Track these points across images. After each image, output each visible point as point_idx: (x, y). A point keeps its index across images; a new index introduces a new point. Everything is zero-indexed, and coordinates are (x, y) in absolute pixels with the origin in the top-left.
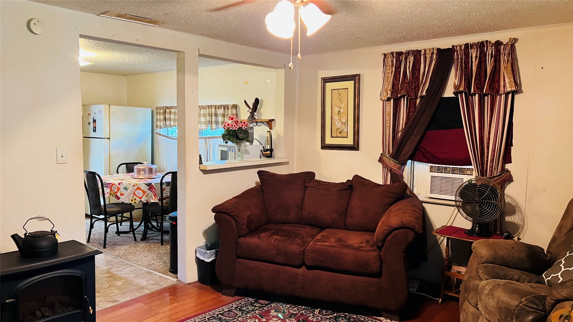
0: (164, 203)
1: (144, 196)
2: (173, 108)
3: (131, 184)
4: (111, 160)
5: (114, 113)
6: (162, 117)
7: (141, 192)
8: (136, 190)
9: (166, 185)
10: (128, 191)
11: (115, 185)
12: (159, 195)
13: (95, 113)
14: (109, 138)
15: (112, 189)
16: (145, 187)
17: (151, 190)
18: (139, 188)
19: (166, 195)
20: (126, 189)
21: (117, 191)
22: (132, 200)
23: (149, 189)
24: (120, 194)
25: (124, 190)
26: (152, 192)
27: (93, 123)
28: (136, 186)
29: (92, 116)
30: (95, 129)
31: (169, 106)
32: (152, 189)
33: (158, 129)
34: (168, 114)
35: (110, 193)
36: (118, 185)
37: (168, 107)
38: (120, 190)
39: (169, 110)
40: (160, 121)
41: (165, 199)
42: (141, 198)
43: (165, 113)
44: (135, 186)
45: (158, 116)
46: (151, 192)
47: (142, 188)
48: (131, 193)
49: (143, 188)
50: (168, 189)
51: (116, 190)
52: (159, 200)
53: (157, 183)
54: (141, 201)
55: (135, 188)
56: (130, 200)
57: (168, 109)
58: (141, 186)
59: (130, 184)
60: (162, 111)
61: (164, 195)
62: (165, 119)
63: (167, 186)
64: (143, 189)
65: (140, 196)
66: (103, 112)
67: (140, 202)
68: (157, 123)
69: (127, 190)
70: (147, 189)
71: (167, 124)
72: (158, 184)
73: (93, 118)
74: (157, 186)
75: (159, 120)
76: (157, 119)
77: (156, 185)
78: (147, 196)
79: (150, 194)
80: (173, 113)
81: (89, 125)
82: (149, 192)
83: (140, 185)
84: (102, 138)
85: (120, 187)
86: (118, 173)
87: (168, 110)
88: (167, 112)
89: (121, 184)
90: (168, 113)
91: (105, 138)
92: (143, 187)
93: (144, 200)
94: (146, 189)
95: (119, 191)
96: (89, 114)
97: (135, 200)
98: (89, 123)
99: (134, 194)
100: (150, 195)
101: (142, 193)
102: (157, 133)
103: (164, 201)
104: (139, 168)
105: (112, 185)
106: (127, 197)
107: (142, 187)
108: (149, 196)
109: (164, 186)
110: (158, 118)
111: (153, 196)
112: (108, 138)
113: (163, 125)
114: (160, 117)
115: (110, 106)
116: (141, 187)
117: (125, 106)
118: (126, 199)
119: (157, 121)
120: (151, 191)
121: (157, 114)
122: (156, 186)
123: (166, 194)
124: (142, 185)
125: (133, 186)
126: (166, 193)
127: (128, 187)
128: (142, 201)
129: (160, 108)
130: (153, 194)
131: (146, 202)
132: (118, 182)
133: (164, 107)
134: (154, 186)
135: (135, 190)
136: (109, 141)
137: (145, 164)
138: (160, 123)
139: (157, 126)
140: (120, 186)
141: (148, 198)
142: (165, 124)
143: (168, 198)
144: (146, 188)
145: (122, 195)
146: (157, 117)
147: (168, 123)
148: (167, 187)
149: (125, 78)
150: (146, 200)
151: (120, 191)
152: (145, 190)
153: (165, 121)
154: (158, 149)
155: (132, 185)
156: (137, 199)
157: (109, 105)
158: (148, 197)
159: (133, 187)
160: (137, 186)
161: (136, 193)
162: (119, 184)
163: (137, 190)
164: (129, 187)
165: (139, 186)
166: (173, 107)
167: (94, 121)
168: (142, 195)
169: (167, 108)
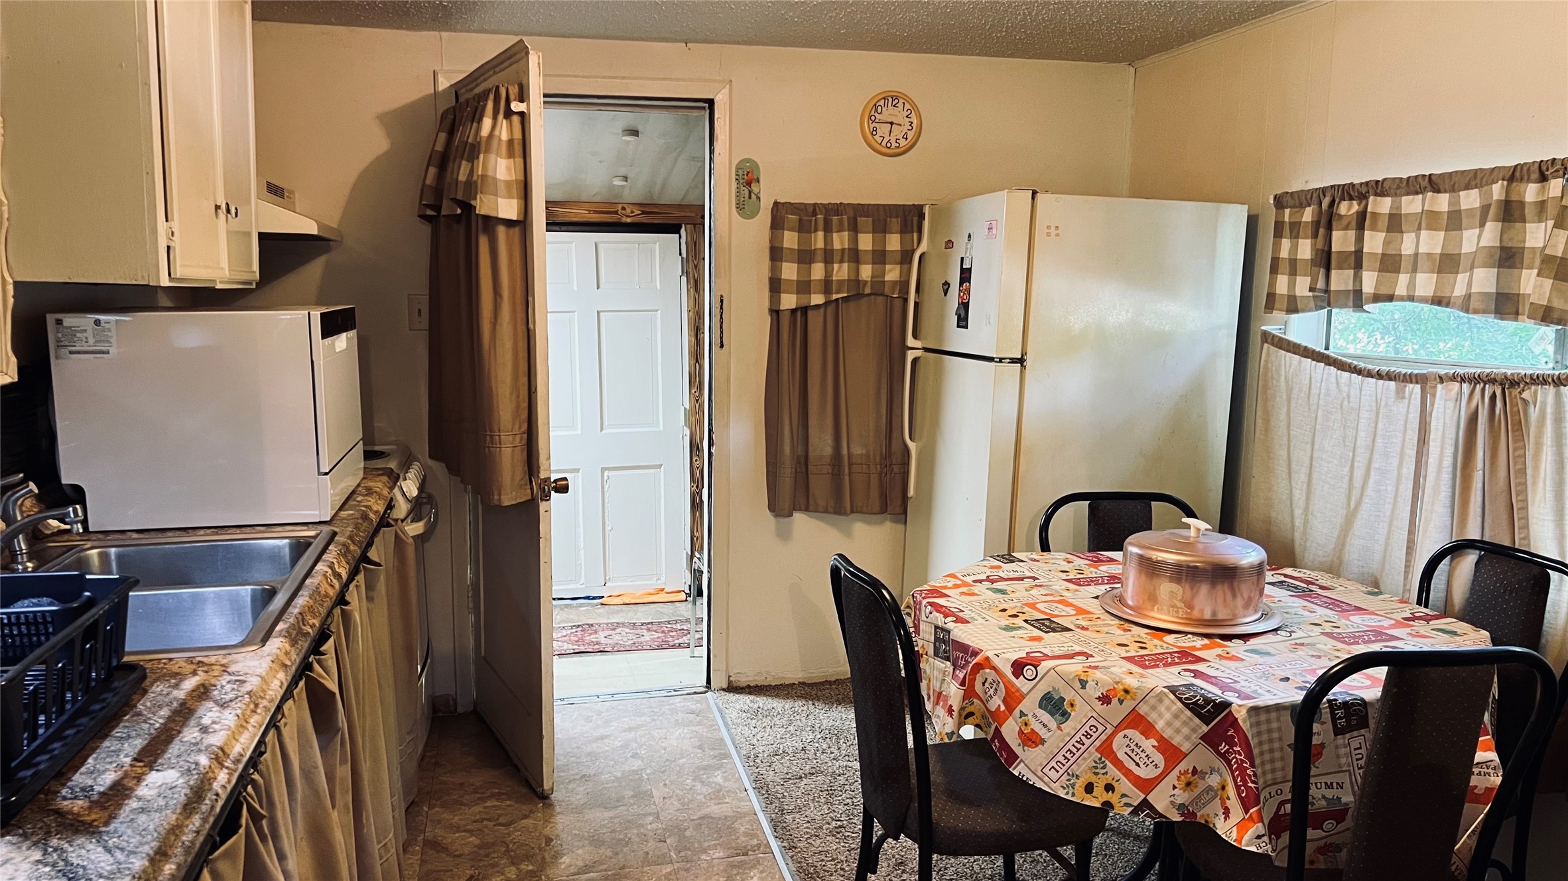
0: (1310, 848)
1: (1172, 778)
2: (1383, 194)
3: (1091, 684)
4: (1022, 467)
5: (1053, 230)
6: (1305, 249)
7: (1149, 744)
8: (1118, 729)
9: (1330, 726)
10: (1068, 726)
11: (994, 668)
12: (1273, 790)
13: (970, 236)
14: (1021, 361)
15: (978, 687)
16: (1177, 724)
17: (1223, 748)
18: (1137, 721)
19: (1329, 794)
20: (1054, 705)
21: (1003, 708)
22: (1089, 788)
23: (1210, 740)
24: (1021, 732)
25: (1045, 716)
26: (1228, 762)
27: (961, 285)
28: (1121, 702)
29: (959, 251)
30: (963, 315)
31: (1356, 181)
32: (1231, 744)
33: (1278, 315)
34: (1346, 228)
35: (962, 709)
36: (1008, 672)
37: (1353, 185)
38: (1021, 707)
39: (1356, 207)
40: (1293, 273)
41: (1318, 820)
42: (1146, 785)
43: (1327, 222)
44: (1115, 701)
45: (1286, 243)
46: (1219, 763)
47: (1160, 725)
48: (1087, 742)
49: (1169, 724)
50: (1343, 751)
51: (996, 703)
52: (1275, 829)
53: (1268, 709)
54: (1145, 804)
55: (1117, 713)
56: (1080, 784)
57: (1351, 199)
58: (1154, 708)
59: (1084, 684)
60: (1308, 215)
61: (1318, 794)
62: (1325, 260)
63: (1338, 732)
64: (1167, 733)
65: (1144, 773)
66: (1001, 230)
67: (1136, 811)
68: (1272, 284)
69: (1065, 715)
70: (1195, 738)
71: (1333, 287)
72: (1274, 715)
73: (962, 259)
74: (1264, 728)
75: (1284, 266)
76: (1275, 261)
77: (1263, 717)
78: (1188, 784)
79: (1212, 770)
80: (1383, 223)
81: (945, 295)
82: (1204, 757)
83: (1152, 700)
84: (991, 359)
85: (1025, 690)
86: (1045, 547)
87: (1347, 209)
88: (1340, 217)
89: (1029, 672)
90: (1345, 222)
91: (1001, 360)
92: (1168, 716)
93: (1165, 799)
94: (1187, 738)
95: (1017, 712)
96: (949, 244)
97: (1109, 788)
98: (946, 286)
99: (1106, 750)
100: (1214, 781)
101: (1159, 759)
102: (1266, 337)
103: (1311, 833)
104: (1150, 559)
105: (979, 667)
106: (1061, 759)
107: (1161, 715)
108: (1202, 785)
109: (1321, 731)
110: (1284, 253)
111: (1231, 791)
112: (1013, 361)
113: (1311, 289)
114: (1294, 249)
115: (1039, 196)
116: (1152, 717)
117: (1122, 197)
118: (1053, 774)
119: (1274, 270)
120: (1224, 757)
121: (1278, 234)
122: (1258, 724)
123: (1329, 786)
124: (1161, 701)
125: (1105, 699)
126: (1328, 779)
127: (1068, 695)
128: (1152, 808)
129: (1301, 199)
130: (1238, 787)
131: (1179, 819)
132: (1015, 656)
133: (1324, 190)
134: (1245, 725)
135: (1110, 731)
136: (1022, 373)
137: (1192, 533)
138: (1292, 285)
139: (1271, 297)
140: (1020, 683)
141: (1199, 797)
142: (1320, 284)
143: (1339, 814)
144: (1185, 731)
145: (1031, 739)
146: (1277, 247)
147: (1341, 279)
148: (1340, 740)
149: (1132, 70)
150: (1181, 808)
151: (1022, 714)
152: (1177, 740)
153: (1322, 271)
154: (1267, 421)
155: (1093, 692)
156: (1125, 785)
157: (1034, 193)
158: (1197, 791)
159: (1098, 706)
160: (1129, 705)
161: (1119, 746)
162: (1018, 667)
163: (1129, 732)
164: (1078, 701)
165: (1143, 709)
166: (1386, 185)
167: (966, 276)
168: (1159, 771)
169: (1347, 192)
